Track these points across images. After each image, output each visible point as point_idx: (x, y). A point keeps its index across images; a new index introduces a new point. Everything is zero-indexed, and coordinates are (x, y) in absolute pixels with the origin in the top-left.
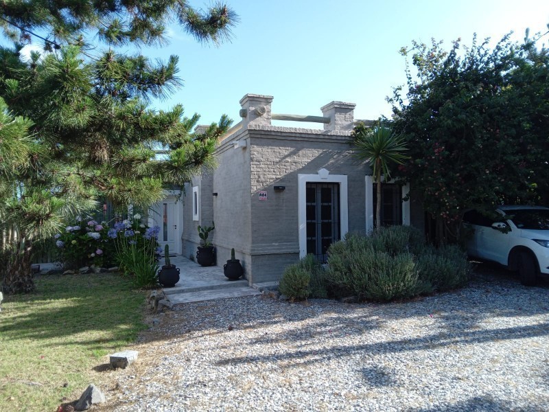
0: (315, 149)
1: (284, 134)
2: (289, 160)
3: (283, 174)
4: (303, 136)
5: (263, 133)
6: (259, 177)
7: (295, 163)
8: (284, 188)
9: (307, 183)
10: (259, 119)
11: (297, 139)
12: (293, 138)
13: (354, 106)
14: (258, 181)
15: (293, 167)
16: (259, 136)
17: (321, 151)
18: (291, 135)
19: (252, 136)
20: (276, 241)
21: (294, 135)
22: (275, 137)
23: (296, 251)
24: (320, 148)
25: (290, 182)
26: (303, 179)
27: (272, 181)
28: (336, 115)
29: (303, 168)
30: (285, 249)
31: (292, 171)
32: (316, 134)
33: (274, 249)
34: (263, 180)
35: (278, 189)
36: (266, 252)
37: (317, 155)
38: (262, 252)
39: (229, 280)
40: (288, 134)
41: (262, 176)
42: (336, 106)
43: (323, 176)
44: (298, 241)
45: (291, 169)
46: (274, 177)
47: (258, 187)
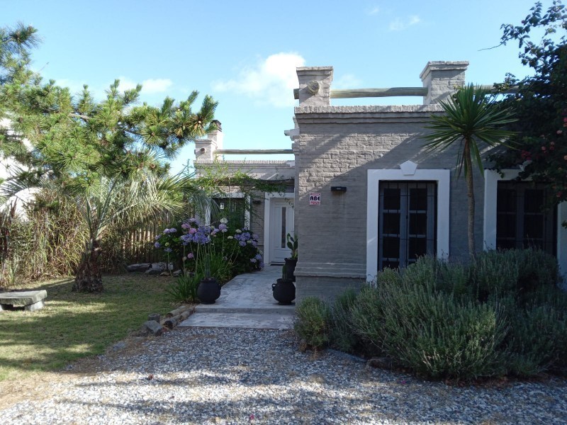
0: (396, 133)
1: (346, 116)
2: (355, 151)
3: (345, 170)
4: (377, 116)
5: (316, 116)
6: (310, 175)
7: (365, 154)
8: (343, 190)
9: (381, 182)
10: (312, 98)
11: (368, 121)
12: (362, 121)
13: (466, 65)
14: (308, 181)
15: (359, 160)
16: (311, 121)
17: (406, 136)
18: (357, 116)
19: (303, 121)
20: (332, 260)
21: (362, 116)
22: (334, 121)
23: (362, 275)
24: (405, 132)
25: (354, 180)
26: (375, 177)
27: (329, 179)
28: (433, 82)
29: (376, 161)
30: (344, 271)
31: (359, 165)
32: (398, 113)
33: (329, 271)
34: (316, 178)
35: (338, 190)
36: (317, 273)
37: (400, 142)
38: (309, 273)
39: (279, 304)
40: (353, 116)
41: (314, 174)
42: (432, 69)
43: (408, 171)
44: (365, 262)
45: (357, 163)
46: (332, 174)
47: (309, 188)
